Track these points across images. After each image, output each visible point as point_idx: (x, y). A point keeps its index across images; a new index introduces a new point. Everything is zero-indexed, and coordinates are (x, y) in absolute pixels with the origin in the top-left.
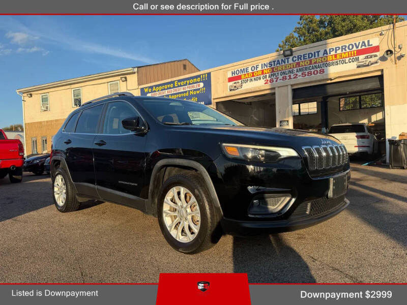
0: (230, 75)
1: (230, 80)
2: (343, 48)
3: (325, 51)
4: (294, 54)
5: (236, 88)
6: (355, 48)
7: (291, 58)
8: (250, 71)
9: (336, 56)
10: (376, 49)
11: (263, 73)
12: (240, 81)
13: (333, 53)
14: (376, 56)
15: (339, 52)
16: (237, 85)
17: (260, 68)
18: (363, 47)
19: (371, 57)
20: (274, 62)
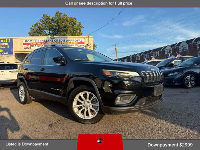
0: (24, 42)
1: (24, 44)
2: (73, 40)
3: (67, 40)
4: (55, 39)
5: (27, 48)
6: (77, 41)
7: (54, 40)
8: (35, 41)
9: (71, 43)
10: (84, 43)
11: (41, 44)
12: (30, 45)
13: (70, 41)
14: (83, 45)
15: (72, 41)
16: (28, 47)
17: (40, 42)
18: (80, 42)
19: (82, 45)
20: (47, 40)
